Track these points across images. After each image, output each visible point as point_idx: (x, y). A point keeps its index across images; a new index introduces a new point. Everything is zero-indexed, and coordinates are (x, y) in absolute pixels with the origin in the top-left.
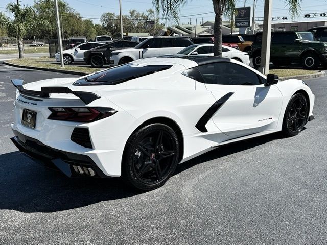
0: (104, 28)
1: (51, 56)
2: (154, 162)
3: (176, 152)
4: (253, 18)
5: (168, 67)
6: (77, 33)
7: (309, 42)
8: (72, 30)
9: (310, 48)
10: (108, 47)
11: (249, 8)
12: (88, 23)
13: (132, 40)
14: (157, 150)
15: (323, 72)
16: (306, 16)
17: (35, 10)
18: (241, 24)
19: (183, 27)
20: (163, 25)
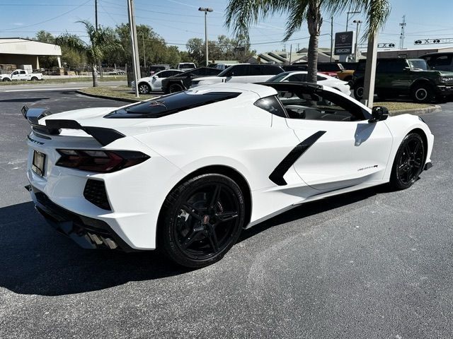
0: (190, 55)
1: (129, 85)
2: (207, 227)
3: (240, 215)
4: (356, 45)
5: (235, 95)
6: (160, 61)
7: (422, 70)
8: (156, 57)
9: (422, 78)
10: (188, 74)
11: (351, 33)
12: (173, 50)
13: (217, 68)
14: (213, 211)
15: (437, 106)
16: (416, 42)
17: (117, 34)
18: (341, 50)
19: (277, 54)
20: (254, 52)
